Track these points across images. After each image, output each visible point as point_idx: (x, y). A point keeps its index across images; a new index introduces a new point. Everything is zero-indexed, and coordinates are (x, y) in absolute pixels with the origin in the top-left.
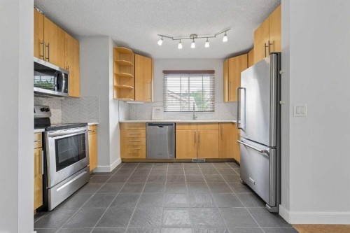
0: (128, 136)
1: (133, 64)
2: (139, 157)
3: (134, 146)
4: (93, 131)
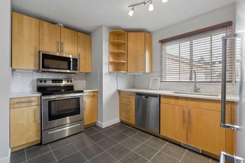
0: (124, 102)
1: (126, 43)
4: (93, 96)
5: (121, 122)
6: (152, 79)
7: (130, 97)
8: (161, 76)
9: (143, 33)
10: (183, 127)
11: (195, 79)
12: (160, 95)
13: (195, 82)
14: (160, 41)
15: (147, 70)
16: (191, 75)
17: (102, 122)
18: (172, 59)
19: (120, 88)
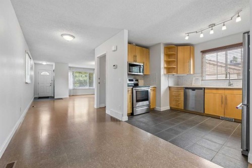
0: (174, 95)
2: (180, 108)
3: (176, 101)
4: (154, 90)
5: (171, 109)
6: (194, 78)
7: (180, 91)
8: (202, 76)
9: (189, 46)
10: (221, 107)
11: (230, 77)
12: (204, 88)
13: (229, 80)
14: (201, 52)
15: (192, 73)
16: (226, 75)
17: (160, 107)
18: (209, 63)
19: (170, 85)
